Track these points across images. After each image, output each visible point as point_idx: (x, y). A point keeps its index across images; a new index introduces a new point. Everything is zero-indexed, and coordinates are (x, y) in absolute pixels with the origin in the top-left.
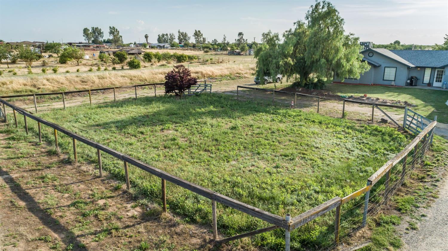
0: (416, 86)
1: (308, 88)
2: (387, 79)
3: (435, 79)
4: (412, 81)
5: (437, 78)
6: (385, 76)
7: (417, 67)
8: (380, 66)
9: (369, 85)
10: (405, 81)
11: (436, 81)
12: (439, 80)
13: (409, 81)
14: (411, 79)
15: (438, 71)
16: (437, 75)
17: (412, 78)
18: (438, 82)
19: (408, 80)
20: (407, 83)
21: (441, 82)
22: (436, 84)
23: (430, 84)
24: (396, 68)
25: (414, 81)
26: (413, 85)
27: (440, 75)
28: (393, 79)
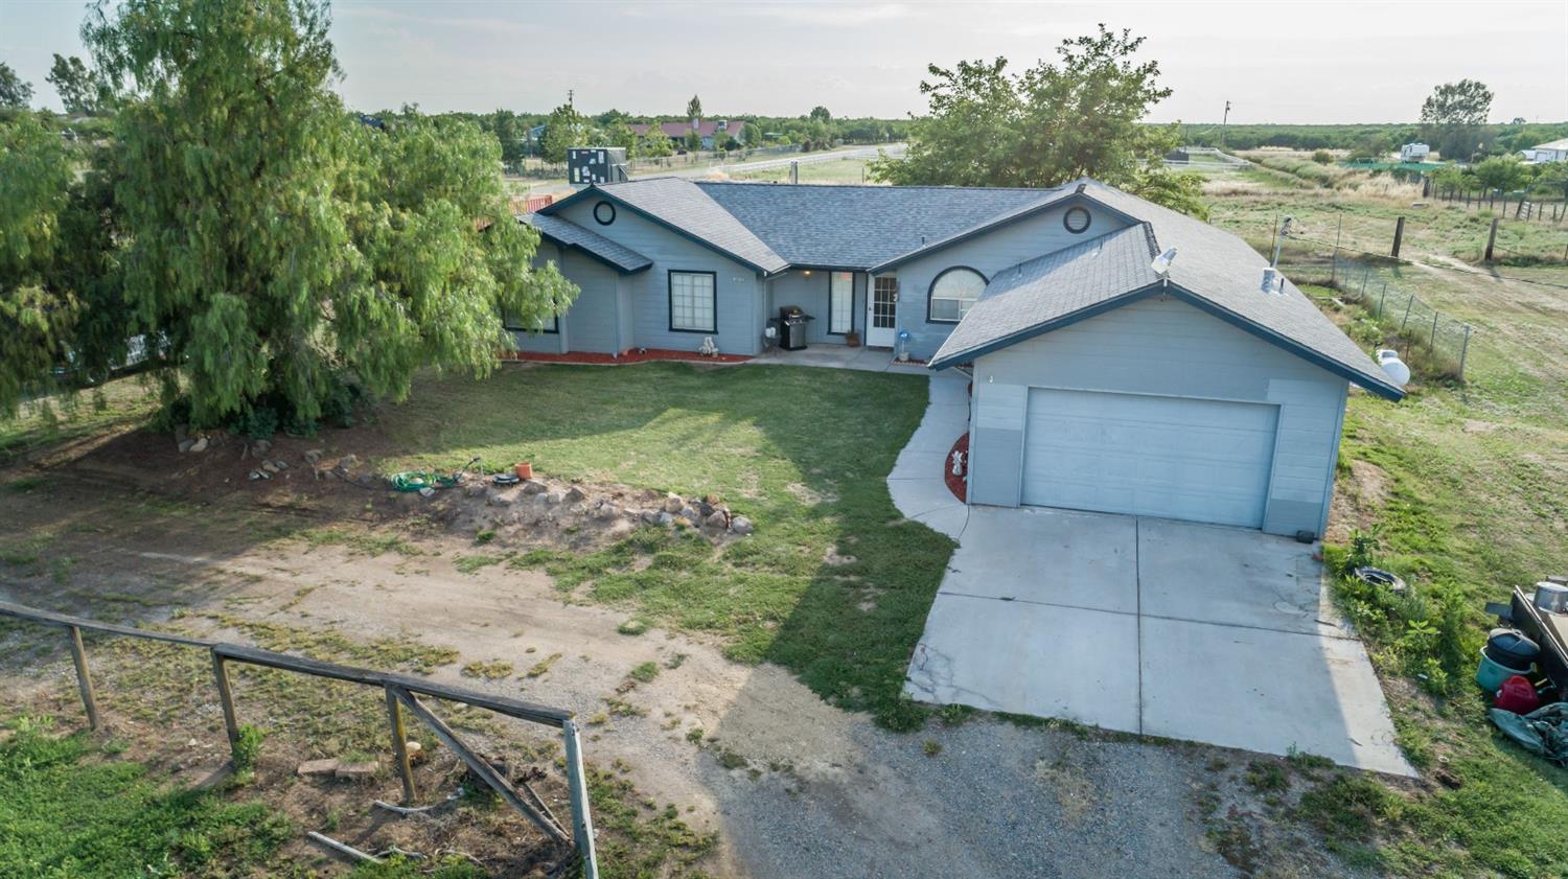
0: (804, 347)
1: (244, 431)
2: (688, 324)
3: (871, 315)
4: (784, 332)
5: (877, 307)
6: (677, 312)
7: (795, 268)
8: (648, 267)
9: (609, 357)
10: (756, 335)
11: (876, 324)
12: (884, 319)
13: (771, 332)
14: (781, 319)
15: (878, 282)
16: (877, 298)
17: (785, 314)
18: (884, 325)
19: (769, 326)
20: (763, 337)
21: (892, 325)
22: (877, 336)
23: (854, 339)
24: (714, 273)
25: (792, 330)
26: (792, 346)
27: (885, 299)
28: (709, 326)
